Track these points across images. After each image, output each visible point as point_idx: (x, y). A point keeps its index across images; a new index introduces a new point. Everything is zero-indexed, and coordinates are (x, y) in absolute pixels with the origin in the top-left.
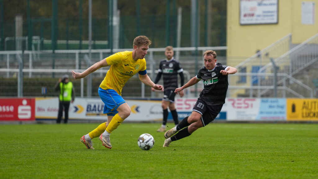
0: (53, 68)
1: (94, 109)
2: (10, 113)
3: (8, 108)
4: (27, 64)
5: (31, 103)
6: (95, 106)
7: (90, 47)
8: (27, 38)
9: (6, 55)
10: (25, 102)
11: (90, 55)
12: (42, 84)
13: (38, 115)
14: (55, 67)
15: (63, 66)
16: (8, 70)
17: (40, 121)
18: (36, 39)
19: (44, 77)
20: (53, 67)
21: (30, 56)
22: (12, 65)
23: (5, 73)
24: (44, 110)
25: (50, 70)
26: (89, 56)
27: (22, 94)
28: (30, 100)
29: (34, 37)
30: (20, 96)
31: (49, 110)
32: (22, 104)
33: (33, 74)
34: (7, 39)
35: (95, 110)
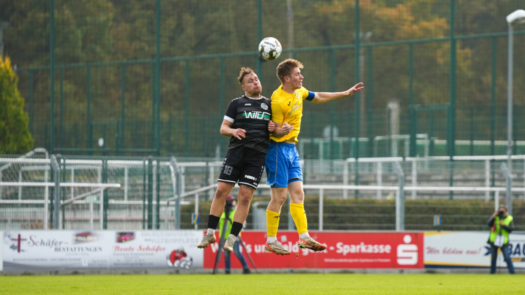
0: (451, 185)
1: (518, 250)
2: (384, 255)
3: (381, 247)
4: (408, 178)
5: (418, 241)
6: (518, 246)
7: (509, 151)
8: (407, 137)
9: (376, 163)
10: (407, 239)
11: (510, 164)
12: (434, 210)
13: (429, 259)
14: (454, 184)
15: (466, 181)
16: (379, 187)
17: (432, 269)
18: (422, 139)
19: (435, 198)
20: (451, 182)
21: (414, 165)
22: (386, 180)
23: (375, 193)
24: (438, 252)
25: (445, 188)
26: (507, 166)
27: (403, 226)
28: (416, 234)
29: (420, 136)
30: (399, 228)
31: (444, 252)
32: (403, 243)
33: (419, 193)
34: (378, 138)
35: (519, 253)
